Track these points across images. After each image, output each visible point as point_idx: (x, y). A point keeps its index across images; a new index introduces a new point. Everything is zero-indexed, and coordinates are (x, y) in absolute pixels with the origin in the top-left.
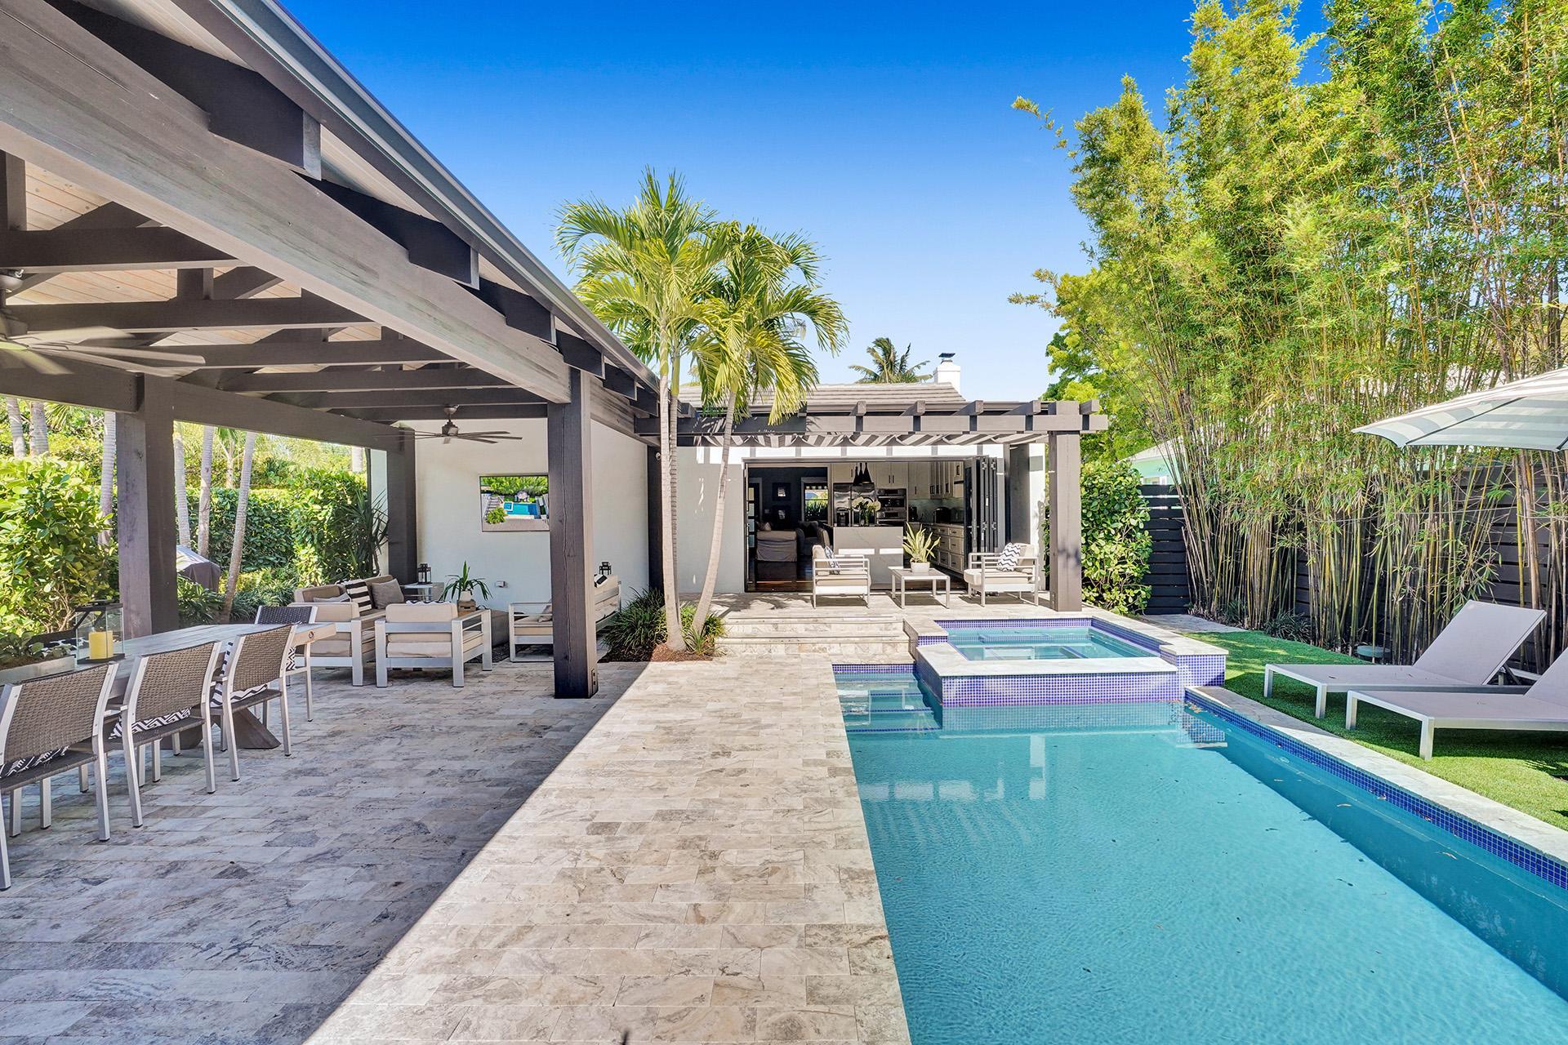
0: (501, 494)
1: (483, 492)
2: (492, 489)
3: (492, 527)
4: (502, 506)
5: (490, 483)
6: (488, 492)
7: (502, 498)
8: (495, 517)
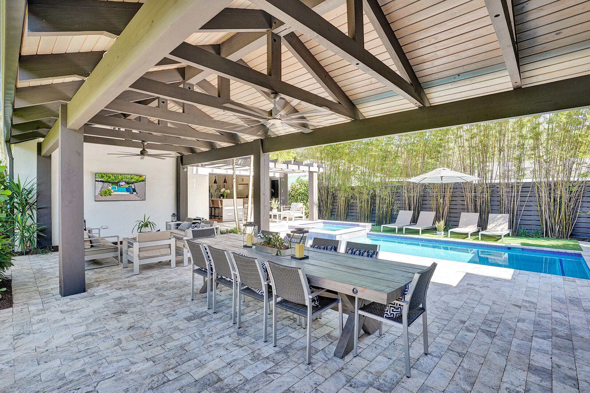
0: (110, 183)
1: (96, 181)
2: (104, 180)
3: (104, 198)
4: (110, 188)
5: (102, 177)
6: (101, 181)
7: (110, 184)
8: (106, 193)
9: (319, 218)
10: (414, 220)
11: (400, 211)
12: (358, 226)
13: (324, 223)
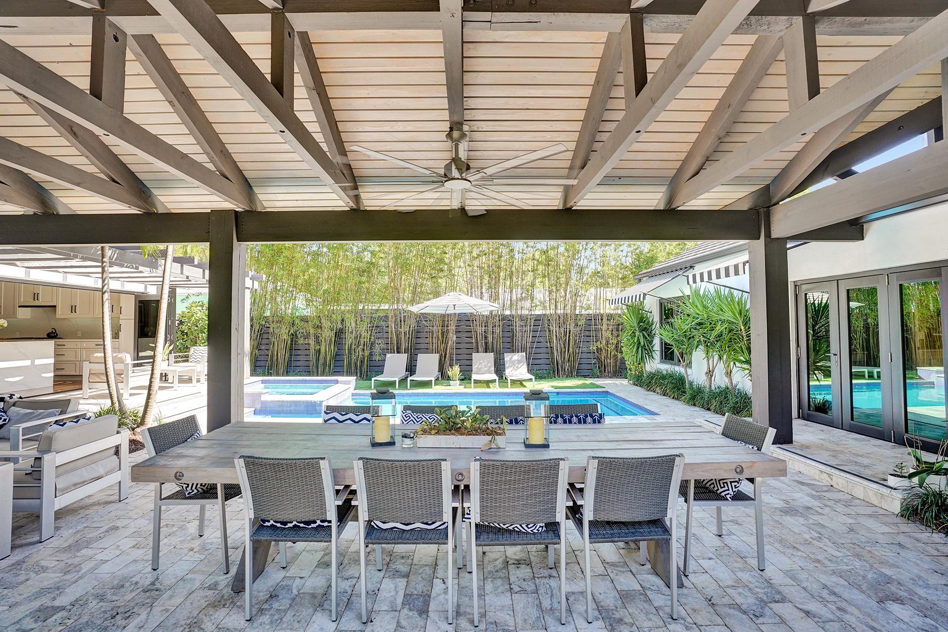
9: (252, 375)
10: (411, 369)
11: (388, 355)
12: (337, 382)
13: (263, 382)
